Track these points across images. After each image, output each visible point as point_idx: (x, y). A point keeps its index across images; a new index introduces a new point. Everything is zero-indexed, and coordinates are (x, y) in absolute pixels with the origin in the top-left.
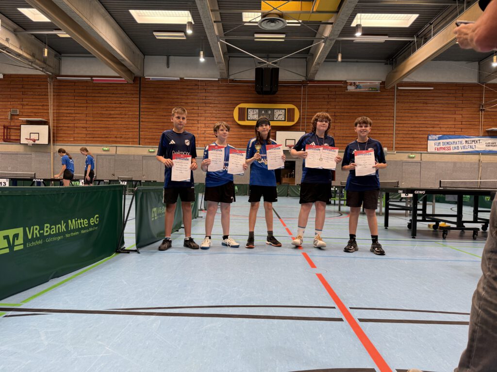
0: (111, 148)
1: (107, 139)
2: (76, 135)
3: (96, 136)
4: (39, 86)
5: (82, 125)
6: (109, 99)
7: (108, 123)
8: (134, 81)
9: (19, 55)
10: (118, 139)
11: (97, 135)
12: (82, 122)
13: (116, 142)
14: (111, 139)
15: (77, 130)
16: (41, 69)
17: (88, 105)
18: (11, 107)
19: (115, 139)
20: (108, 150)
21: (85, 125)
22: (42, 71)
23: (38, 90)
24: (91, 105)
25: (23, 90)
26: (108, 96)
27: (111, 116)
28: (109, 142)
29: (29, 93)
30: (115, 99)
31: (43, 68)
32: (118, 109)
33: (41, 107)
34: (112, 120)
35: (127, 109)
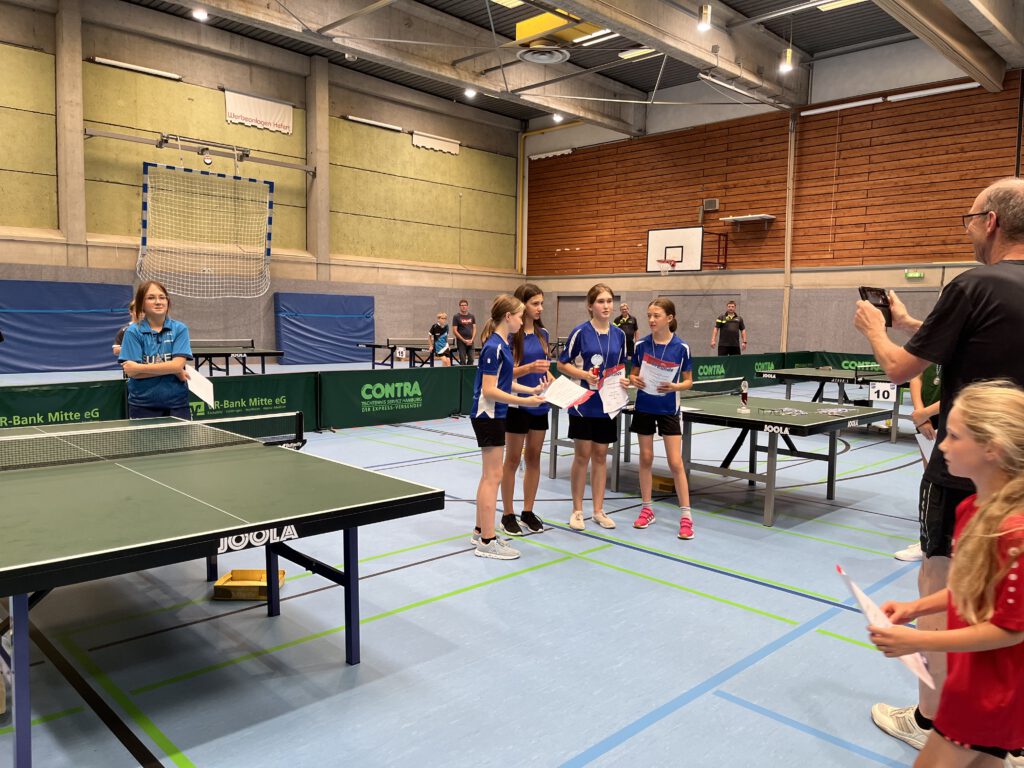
0: (928, 272)
1: (918, 250)
2: (839, 246)
3: (891, 243)
4: (761, 139)
5: (855, 220)
6: (932, 143)
7: (924, 207)
8: (1005, 83)
9: (732, 79)
10: (951, 248)
11: (893, 241)
12: (854, 211)
13: (943, 255)
14: (928, 249)
15: (842, 234)
16: (772, 101)
17: (873, 167)
18: (703, 195)
19: (943, 247)
20: (920, 279)
21: (862, 220)
22: (772, 105)
23: (760, 150)
24: (880, 167)
25: (729, 154)
26: (929, 135)
27: (934, 189)
28: (924, 256)
29: (741, 160)
30: (949, 140)
31: (774, 97)
32: (954, 167)
33: (762, 188)
34: (937, 197)
35: (980, 164)
